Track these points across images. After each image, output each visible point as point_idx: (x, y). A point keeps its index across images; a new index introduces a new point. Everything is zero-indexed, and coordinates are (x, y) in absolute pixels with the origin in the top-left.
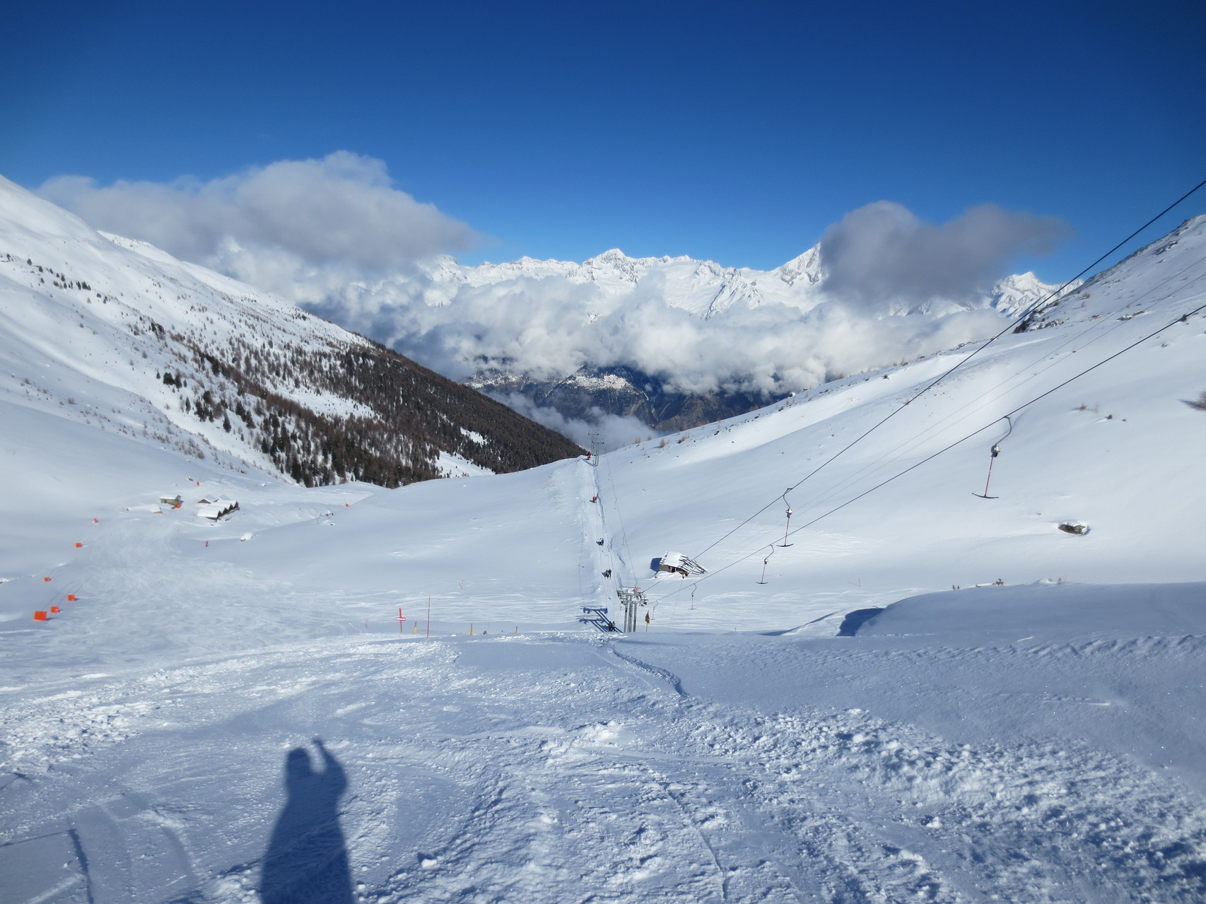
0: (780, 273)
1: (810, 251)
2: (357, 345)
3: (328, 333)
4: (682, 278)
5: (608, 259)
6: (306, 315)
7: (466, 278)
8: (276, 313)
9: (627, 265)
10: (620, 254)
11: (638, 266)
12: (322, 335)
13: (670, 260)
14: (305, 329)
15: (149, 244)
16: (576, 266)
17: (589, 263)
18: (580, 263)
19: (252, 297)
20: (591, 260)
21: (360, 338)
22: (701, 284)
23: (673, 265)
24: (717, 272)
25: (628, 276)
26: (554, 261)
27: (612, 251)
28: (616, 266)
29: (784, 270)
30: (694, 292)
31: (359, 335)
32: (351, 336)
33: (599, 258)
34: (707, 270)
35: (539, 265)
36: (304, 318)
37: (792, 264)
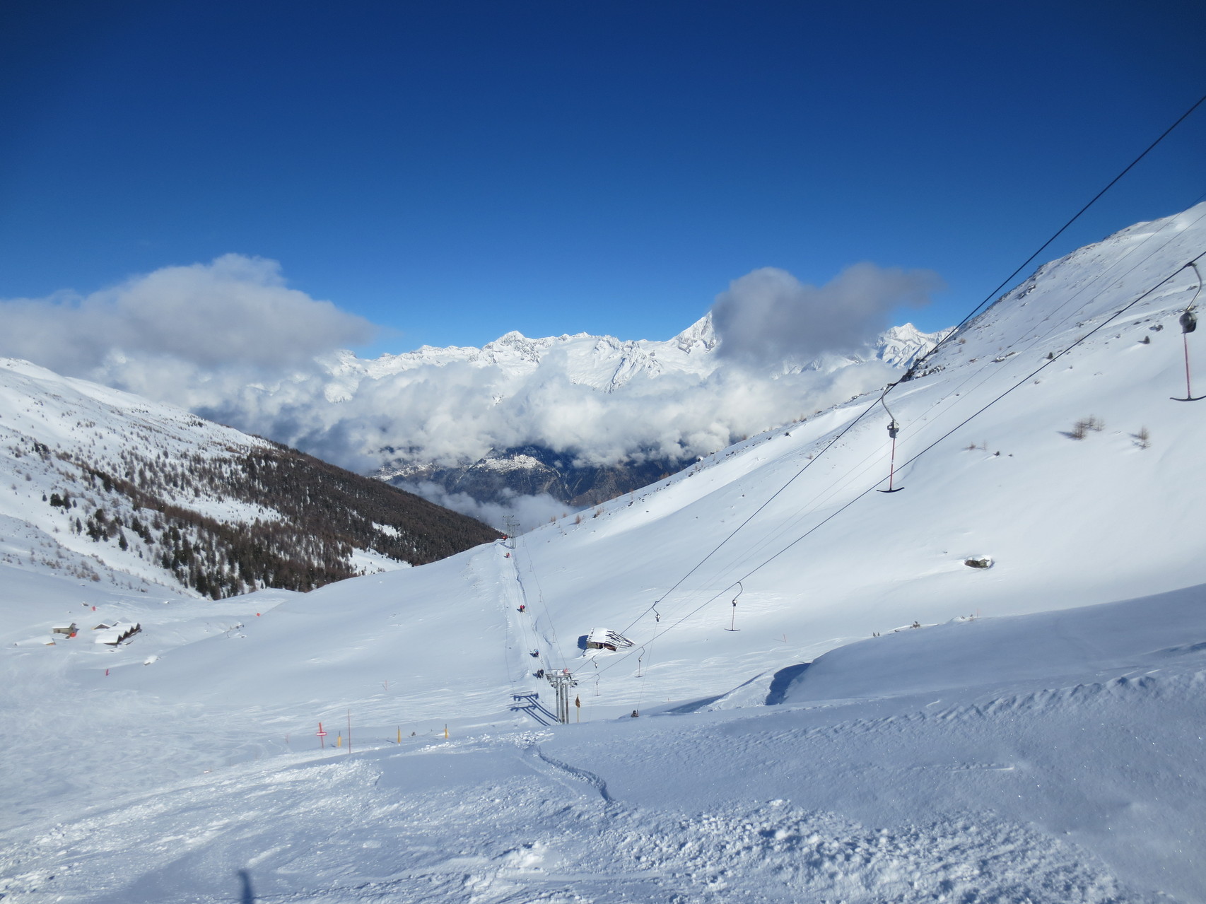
0: (677, 342)
1: (703, 319)
2: (258, 448)
3: (227, 438)
4: (582, 354)
5: (508, 342)
6: (202, 421)
7: (366, 371)
8: (170, 422)
9: (527, 345)
10: (520, 336)
11: (538, 346)
12: (220, 441)
13: (569, 338)
14: (202, 436)
15: (27, 362)
16: (477, 351)
17: (489, 347)
18: (480, 347)
19: (143, 408)
20: (491, 344)
21: (261, 441)
22: (602, 359)
23: (572, 342)
24: (616, 347)
25: (529, 357)
26: (454, 347)
27: (511, 333)
28: (517, 348)
29: (680, 340)
30: (595, 367)
31: (259, 437)
32: (250, 438)
33: (499, 341)
34: (606, 345)
35: (440, 353)
36: (200, 425)
37: (687, 333)
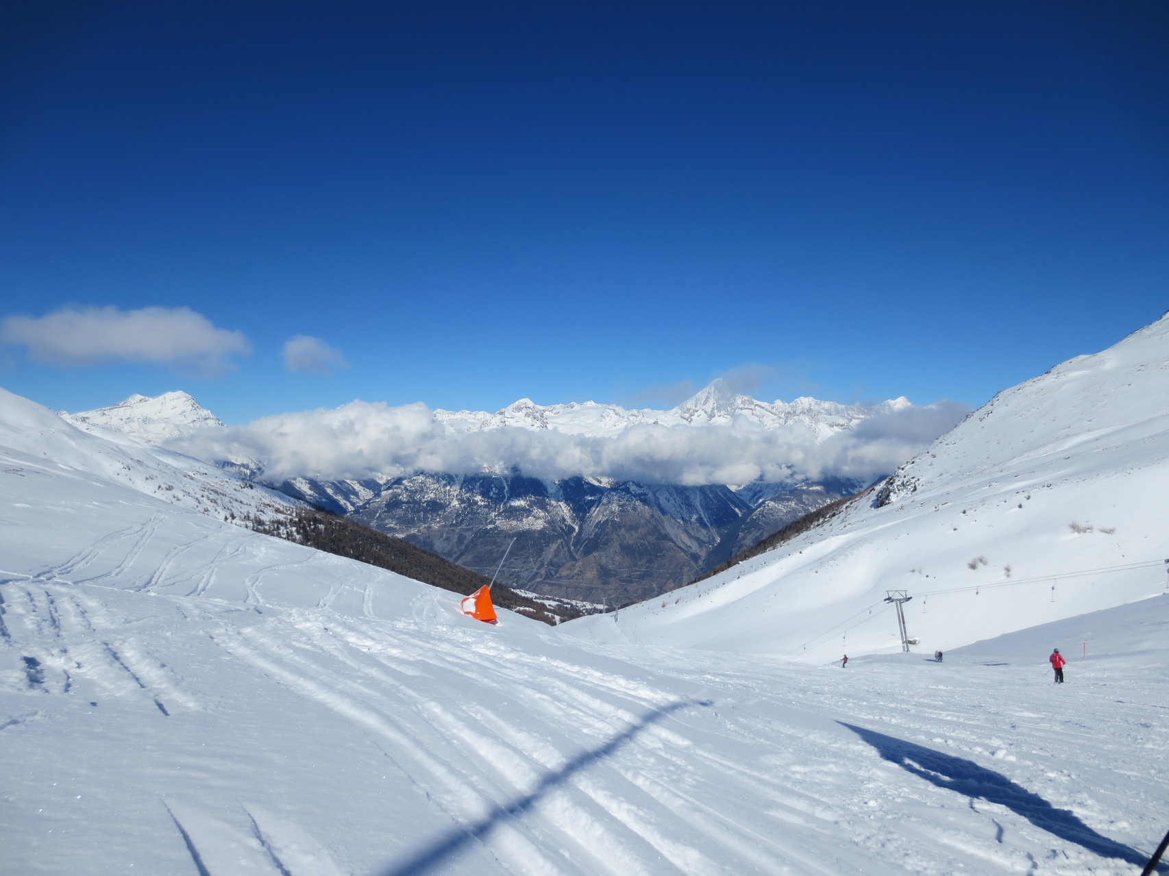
0: (680, 412)
1: (707, 389)
4: (589, 421)
5: (519, 409)
9: (537, 412)
10: (530, 404)
11: (547, 413)
13: (577, 406)
16: (488, 416)
17: (501, 413)
18: (492, 412)
20: (503, 410)
22: (608, 426)
23: (580, 410)
24: (621, 415)
25: (539, 424)
26: (467, 412)
27: (522, 401)
28: (527, 415)
29: (683, 410)
33: (510, 408)
34: (612, 414)
35: (453, 417)
37: (690, 403)
